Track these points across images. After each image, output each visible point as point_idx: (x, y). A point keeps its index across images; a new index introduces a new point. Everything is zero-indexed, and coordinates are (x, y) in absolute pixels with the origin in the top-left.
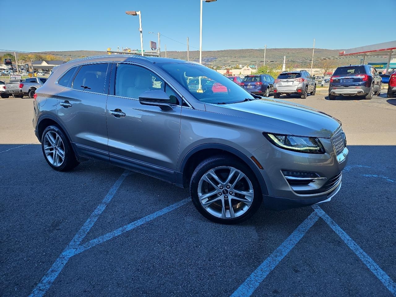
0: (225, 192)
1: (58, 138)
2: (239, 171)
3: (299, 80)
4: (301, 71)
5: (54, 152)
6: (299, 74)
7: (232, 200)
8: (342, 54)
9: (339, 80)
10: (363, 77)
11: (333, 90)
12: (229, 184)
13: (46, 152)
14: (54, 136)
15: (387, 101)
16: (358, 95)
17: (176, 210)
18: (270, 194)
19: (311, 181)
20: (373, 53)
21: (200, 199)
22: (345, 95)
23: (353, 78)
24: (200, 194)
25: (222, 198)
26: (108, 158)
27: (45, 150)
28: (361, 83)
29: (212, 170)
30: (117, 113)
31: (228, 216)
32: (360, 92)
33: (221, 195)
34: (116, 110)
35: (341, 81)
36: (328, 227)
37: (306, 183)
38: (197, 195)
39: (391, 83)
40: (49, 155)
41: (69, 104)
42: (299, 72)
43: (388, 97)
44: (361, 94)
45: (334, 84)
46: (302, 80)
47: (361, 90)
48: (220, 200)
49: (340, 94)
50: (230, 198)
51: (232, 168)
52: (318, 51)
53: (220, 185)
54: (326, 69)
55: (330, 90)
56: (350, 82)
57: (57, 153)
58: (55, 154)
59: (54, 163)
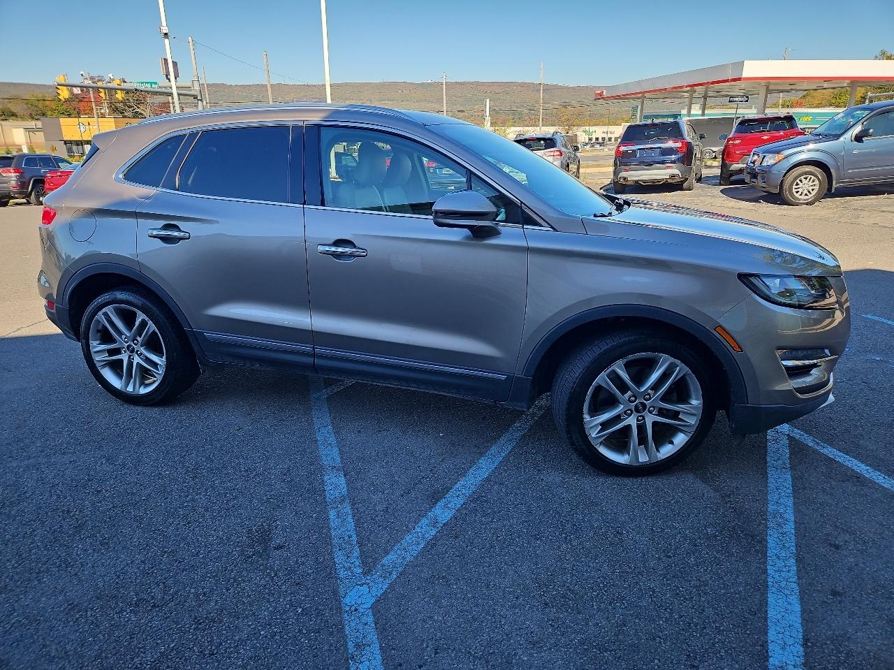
0: (640, 409)
1: (144, 324)
2: (678, 362)
3: (552, 154)
4: (553, 135)
5: (124, 357)
6: (550, 139)
7: (655, 424)
8: (600, 97)
9: (634, 151)
10: (679, 145)
11: (623, 174)
12: (650, 391)
13: (97, 358)
14: (128, 318)
15: (722, 191)
16: (670, 181)
17: (506, 459)
18: (752, 402)
19: (815, 366)
20: (659, 95)
21: (587, 427)
22: (645, 183)
23: (660, 148)
24: (587, 417)
25: (632, 421)
26: (310, 360)
27: (95, 352)
28: (673, 157)
29: (621, 362)
30: (340, 250)
31: (643, 458)
32: (673, 176)
33: (630, 415)
34: (338, 243)
35: (638, 155)
36: (815, 451)
37: (805, 370)
38: (582, 419)
39: (728, 157)
40: (104, 366)
41: (180, 231)
42: (549, 136)
43: (721, 185)
44: (677, 180)
45: (622, 160)
46: (558, 153)
47: (676, 171)
48: (629, 427)
49: (637, 182)
50: (650, 419)
51: (664, 356)
52: (548, 89)
53: (629, 393)
54: (567, 127)
55: (616, 173)
56: (655, 156)
57: (137, 360)
58: (130, 364)
59: (127, 385)
